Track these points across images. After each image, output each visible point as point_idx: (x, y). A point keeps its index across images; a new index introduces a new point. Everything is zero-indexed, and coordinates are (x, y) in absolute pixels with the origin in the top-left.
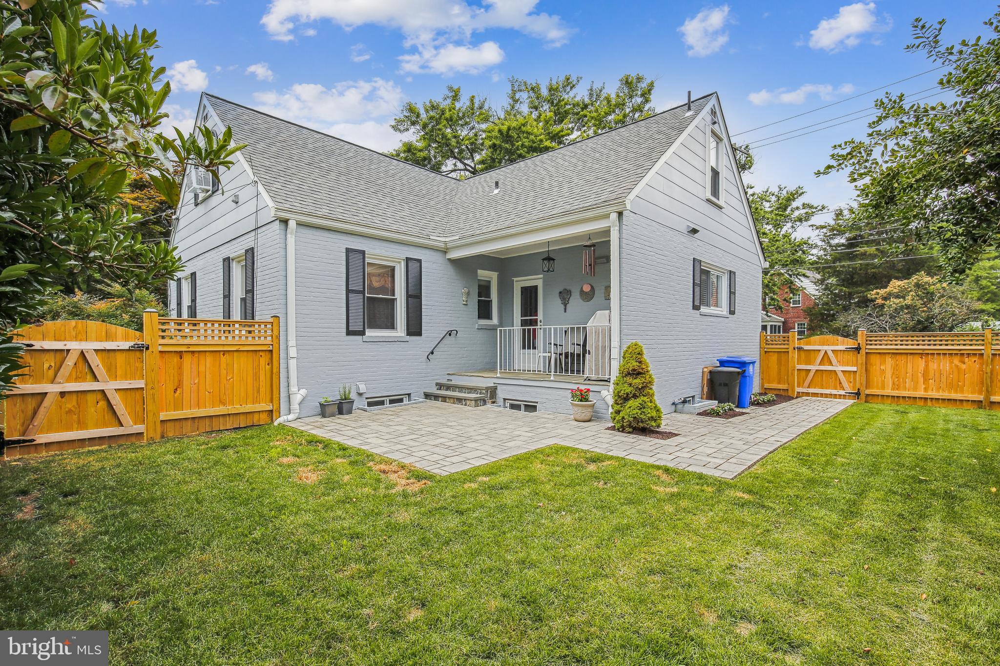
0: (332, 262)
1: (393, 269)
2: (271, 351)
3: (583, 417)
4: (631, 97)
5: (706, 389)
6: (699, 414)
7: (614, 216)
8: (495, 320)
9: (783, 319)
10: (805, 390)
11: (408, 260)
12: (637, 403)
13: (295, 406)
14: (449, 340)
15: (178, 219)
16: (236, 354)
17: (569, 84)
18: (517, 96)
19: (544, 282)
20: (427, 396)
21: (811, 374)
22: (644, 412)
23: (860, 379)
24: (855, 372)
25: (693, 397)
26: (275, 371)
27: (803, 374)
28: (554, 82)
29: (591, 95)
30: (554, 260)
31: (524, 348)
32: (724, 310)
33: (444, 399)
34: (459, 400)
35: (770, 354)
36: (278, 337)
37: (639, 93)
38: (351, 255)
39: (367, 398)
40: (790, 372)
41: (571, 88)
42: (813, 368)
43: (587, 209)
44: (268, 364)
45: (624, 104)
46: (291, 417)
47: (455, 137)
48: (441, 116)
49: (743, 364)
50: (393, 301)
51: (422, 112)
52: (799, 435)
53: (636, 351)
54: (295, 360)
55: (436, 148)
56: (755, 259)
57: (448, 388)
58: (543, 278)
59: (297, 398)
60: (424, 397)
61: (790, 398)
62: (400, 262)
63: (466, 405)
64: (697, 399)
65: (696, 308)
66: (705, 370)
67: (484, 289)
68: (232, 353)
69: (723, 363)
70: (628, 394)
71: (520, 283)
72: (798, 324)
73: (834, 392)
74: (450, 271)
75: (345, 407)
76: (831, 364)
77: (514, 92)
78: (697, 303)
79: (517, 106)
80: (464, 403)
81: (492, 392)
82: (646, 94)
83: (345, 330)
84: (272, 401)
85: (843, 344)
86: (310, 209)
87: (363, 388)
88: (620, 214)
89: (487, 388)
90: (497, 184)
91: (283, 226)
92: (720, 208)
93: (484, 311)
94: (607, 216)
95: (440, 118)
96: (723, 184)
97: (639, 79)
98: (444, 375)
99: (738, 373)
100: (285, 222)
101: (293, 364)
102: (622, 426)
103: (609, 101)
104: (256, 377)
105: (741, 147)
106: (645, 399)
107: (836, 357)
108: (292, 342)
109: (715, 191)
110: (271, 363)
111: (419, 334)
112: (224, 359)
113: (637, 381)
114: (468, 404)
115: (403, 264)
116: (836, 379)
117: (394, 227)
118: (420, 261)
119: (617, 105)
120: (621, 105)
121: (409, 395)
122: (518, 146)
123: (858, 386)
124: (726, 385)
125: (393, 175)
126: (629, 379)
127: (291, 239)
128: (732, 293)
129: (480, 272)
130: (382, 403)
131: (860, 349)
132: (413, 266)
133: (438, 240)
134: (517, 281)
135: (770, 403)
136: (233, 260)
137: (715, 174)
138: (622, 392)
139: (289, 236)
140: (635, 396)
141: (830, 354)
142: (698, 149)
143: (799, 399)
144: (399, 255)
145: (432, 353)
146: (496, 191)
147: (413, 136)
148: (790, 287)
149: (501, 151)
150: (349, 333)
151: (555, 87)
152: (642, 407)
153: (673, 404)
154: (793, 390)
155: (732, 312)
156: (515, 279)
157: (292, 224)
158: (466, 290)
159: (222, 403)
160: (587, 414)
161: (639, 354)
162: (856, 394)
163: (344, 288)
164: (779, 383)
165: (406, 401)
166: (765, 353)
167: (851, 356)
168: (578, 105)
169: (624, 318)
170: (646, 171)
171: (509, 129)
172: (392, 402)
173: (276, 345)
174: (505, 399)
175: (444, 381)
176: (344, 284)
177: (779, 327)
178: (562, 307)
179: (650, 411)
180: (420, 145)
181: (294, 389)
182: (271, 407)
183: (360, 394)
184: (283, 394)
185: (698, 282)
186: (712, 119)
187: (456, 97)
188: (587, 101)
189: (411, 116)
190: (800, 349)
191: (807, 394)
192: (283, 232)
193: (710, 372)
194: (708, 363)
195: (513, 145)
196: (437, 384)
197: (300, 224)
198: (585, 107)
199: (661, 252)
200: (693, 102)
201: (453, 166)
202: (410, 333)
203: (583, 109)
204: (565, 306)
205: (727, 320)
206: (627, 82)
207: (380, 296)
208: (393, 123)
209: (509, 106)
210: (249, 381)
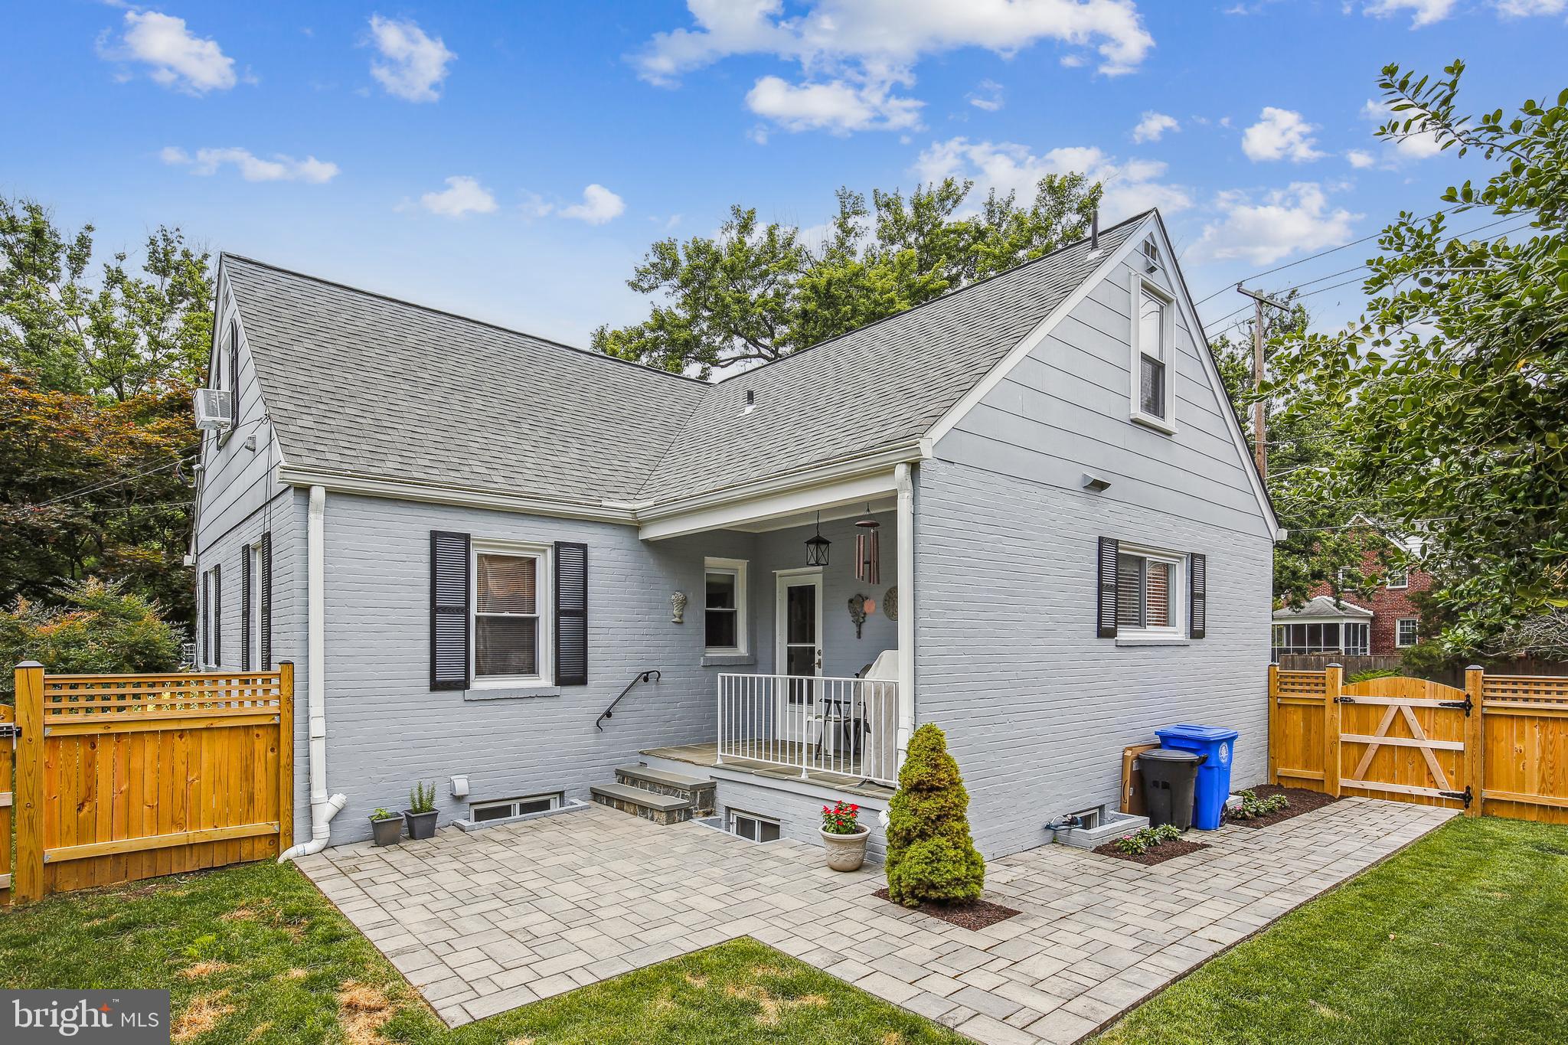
0: (404, 557)
1: (532, 562)
2: (277, 726)
3: (841, 861)
4: (1060, 214)
5: (1129, 791)
6: (1099, 850)
7: (901, 471)
8: (742, 649)
9: (1371, 613)
10: (1357, 784)
11: (558, 546)
12: (925, 851)
13: (322, 827)
14: (643, 691)
15: (203, 470)
16: (205, 734)
17: (949, 195)
18: (851, 223)
19: (824, 579)
20: (597, 795)
21: (1370, 753)
22: (938, 870)
23: (1471, 770)
24: (1460, 753)
25: (1101, 808)
26: (283, 762)
27: (1354, 752)
28: (924, 192)
29: (991, 213)
30: (827, 543)
31: (792, 700)
32: (1178, 631)
33: (621, 803)
34: (643, 809)
35: (1290, 709)
36: (290, 700)
37: (1076, 206)
38: (441, 543)
39: (471, 804)
40: (1327, 746)
41: (956, 202)
42: (1374, 740)
43: (855, 457)
44: (272, 750)
45: (1047, 229)
46: (311, 847)
47: (739, 301)
48: (713, 265)
49: (1205, 745)
50: (533, 621)
51: (682, 256)
52: (1275, 921)
53: (927, 744)
54: (322, 742)
55: (710, 319)
56: (1255, 526)
57: (636, 781)
58: (823, 572)
59: (324, 812)
60: (590, 796)
61: (1327, 799)
62: (544, 551)
63: (652, 819)
64: (1110, 812)
65: (1105, 633)
66: (1128, 753)
67: (719, 593)
68: (198, 733)
69: (1167, 740)
70: (909, 831)
71: (786, 579)
72: (1402, 623)
73: (1417, 790)
74: (650, 561)
75: (419, 826)
76: (1410, 734)
77: (845, 216)
78: (1108, 624)
79: (851, 241)
80: (650, 815)
81: (704, 798)
82: (1086, 207)
83: (427, 682)
84: (277, 816)
85: (1435, 695)
86: (360, 465)
87: (461, 785)
88: (914, 467)
89: (694, 789)
90: (750, 396)
91: (301, 500)
92: (1168, 434)
93: (719, 631)
94: (889, 471)
95: (713, 268)
96: (1172, 385)
97: (1075, 181)
98: (633, 754)
99: (1192, 763)
100: (304, 491)
101: (318, 749)
102: (899, 894)
103: (1021, 224)
104: (248, 775)
105: (1272, 296)
106: (943, 841)
107: (1421, 720)
108: (317, 708)
109: (1155, 403)
110: (275, 748)
111: (581, 680)
112: (181, 746)
113: (929, 805)
114: (656, 817)
115: (550, 553)
116: (1421, 766)
117: (530, 488)
118: (583, 547)
119: (1036, 229)
120: (1042, 229)
121: (561, 794)
122: (846, 312)
123: (1467, 782)
124: (1166, 786)
125: (571, 384)
126: (913, 800)
127: (316, 522)
128: (1197, 597)
129: (710, 561)
130: (505, 811)
131: (1471, 706)
132: (571, 558)
133: (619, 506)
134: (780, 576)
135: (1274, 816)
136: (255, 550)
137: (1156, 369)
138: (899, 826)
139: (311, 515)
140: (923, 836)
141: (1409, 714)
142: (1112, 323)
143: (1344, 803)
144: (541, 538)
145: (609, 714)
146: (749, 409)
147: (668, 299)
148: (1381, 554)
149: (816, 323)
150: (436, 686)
151: (924, 201)
152: (934, 858)
153: (1048, 827)
154: (1334, 783)
155: (1197, 634)
156: (778, 572)
157: (318, 494)
158: (681, 596)
159: (177, 824)
160: (850, 856)
161: (933, 749)
162: (1463, 796)
163: (427, 603)
164: (1307, 766)
165: (555, 806)
166: (1277, 708)
167: (1452, 721)
168: (966, 231)
169: (922, 670)
170: (978, 377)
171: (829, 283)
172: (526, 808)
173: (286, 715)
174: (728, 809)
175: (631, 767)
176: (427, 596)
177: (1364, 627)
178: (855, 629)
179: (950, 867)
180: (682, 314)
181: (319, 794)
182: (277, 829)
183: (458, 799)
184: (299, 804)
185: (1109, 580)
186: (1148, 262)
187: (745, 227)
188: (984, 224)
189: (663, 262)
190: (1347, 702)
191: (1362, 792)
192: (300, 509)
193: (1138, 758)
194: (1134, 741)
195: (838, 312)
196: (618, 772)
197: (331, 493)
198: (981, 234)
199: (1015, 532)
200: (1101, 234)
201: (743, 349)
202: (560, 681)
203: (975, 240)
204: (859, 626)
205: (1183, 651)
206: (1051, 187)
207: (506, 614)
208: (633, 277)
209: (835, 241)
210: (231, 782)
